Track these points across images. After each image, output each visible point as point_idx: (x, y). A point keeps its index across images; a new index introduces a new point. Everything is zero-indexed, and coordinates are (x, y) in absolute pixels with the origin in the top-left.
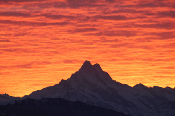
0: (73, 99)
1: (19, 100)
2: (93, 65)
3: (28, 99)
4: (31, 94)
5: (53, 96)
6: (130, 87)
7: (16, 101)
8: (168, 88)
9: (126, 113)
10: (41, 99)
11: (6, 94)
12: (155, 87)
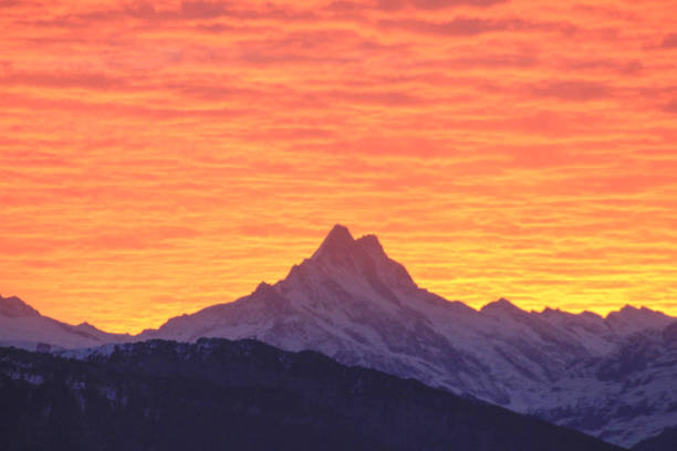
0: (293, 345)
1: (127, 345)
2: (359, 240)
3: (154, 341)
4: (163, 327)
5: (233, 334)
6: (472, 310)
7: (116, 347)
8: (587, 314)
9: (457, 391)
10: (195, 342)
11: (86, 324)
12: (548, 310)
